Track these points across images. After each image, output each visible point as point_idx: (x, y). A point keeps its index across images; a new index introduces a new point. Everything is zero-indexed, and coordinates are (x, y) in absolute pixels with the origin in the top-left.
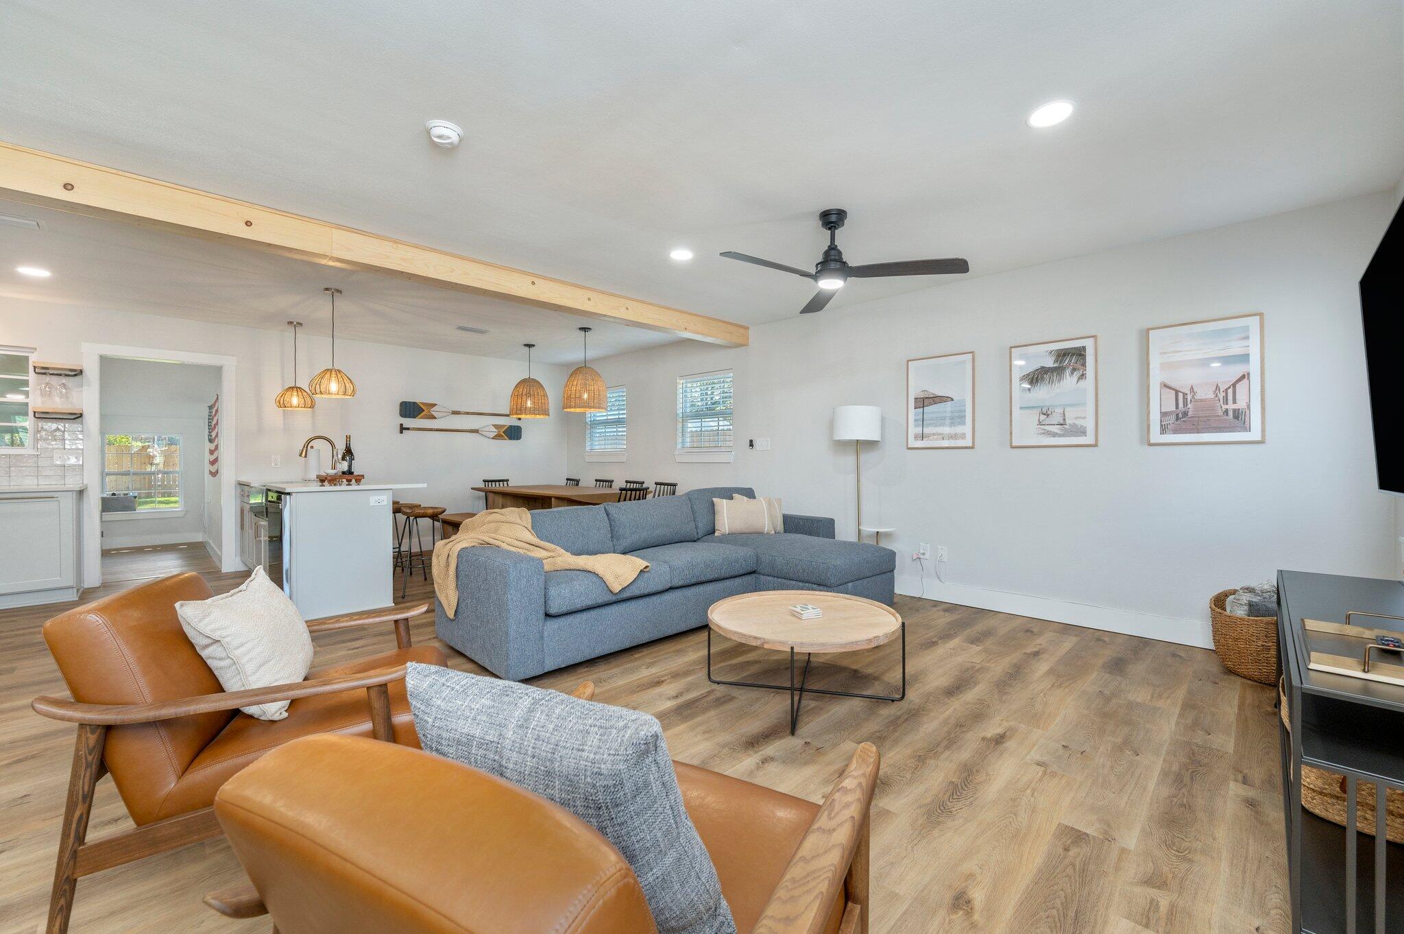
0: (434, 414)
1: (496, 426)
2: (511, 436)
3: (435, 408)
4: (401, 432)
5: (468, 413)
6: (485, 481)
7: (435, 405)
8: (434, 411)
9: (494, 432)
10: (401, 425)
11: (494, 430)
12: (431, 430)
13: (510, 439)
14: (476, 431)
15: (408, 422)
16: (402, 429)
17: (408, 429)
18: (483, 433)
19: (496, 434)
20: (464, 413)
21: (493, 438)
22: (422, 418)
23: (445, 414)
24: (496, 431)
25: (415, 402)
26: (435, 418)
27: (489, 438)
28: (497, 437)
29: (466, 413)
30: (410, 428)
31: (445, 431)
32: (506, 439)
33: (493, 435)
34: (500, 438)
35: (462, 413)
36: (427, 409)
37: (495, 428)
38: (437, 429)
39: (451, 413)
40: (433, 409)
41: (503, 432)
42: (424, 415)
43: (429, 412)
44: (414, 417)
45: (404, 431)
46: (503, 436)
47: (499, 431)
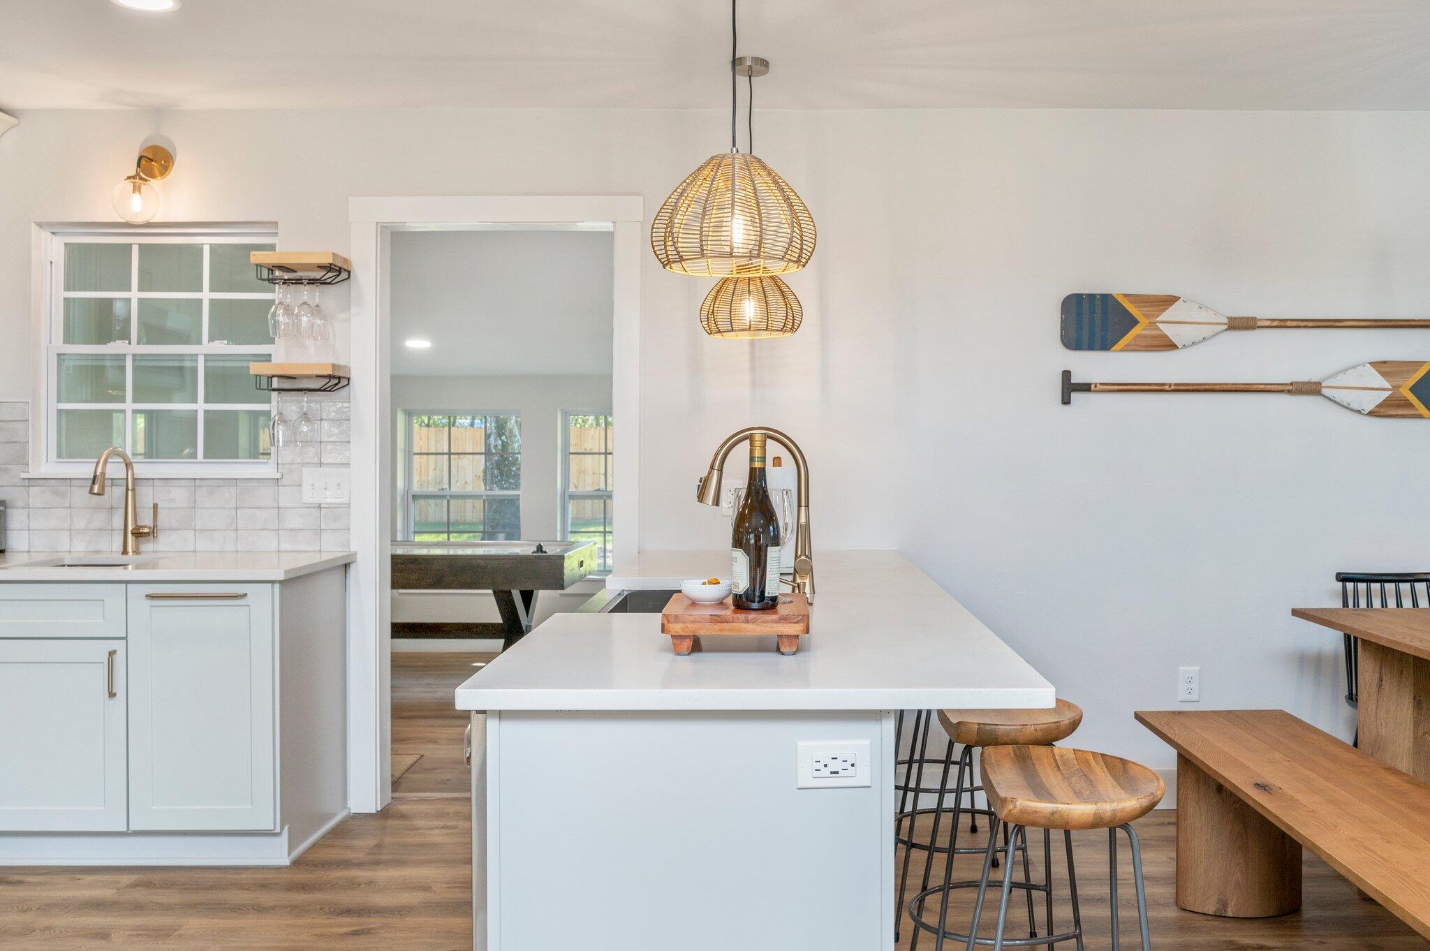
0: (1168, 330)
1: (1383, 367)
3: (1170, 314)
4: (1066, 401)
5: (1282, 324)
6: (1342, 579)
7: (1170, 300)
8: (1169, 323)
9: (1377, 388)
10: (1066, 375)
11: (1379, 381)
12: (1159, 389)
14: (1311, 389)
15: (1086, 365)
16: (1070, 388)
17: (1086, 388)
18: (1339, 395)
19: (1388, 394)
20: (1268, 323)
21: (1371, 414)
22: (1130, 348)
23: (1206, 331)
24: (1388, 386)
25: (1107, 295)
26: (1173, 346)
27: (1359, 412)
28: (1390, 408)
29: (1275, 324)
30: (1093, 387)
31: (1205, 391)
32: (1420, 417)
33: (1372, 400)
34: (1400, 412)
35: (1259, 324)
36: (1146, 316)
37: (1384, 374)
38: (1176, 387)
39: (1226, 327)
40: (1165, 316)
41: (1411, 389)
42: (1138, 336)
43: (1153, 325)
44: (1106, 346)
45: (1074, 396)
46: (1410, 405)
47: (1395, 387)
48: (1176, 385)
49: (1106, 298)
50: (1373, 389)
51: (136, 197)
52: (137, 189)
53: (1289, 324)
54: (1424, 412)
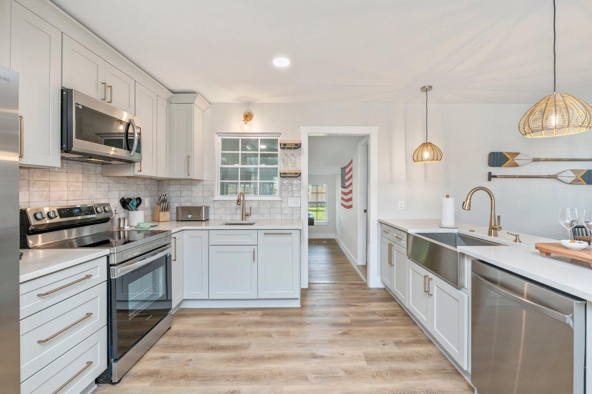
0: (517, 162)
1: (573, 171)
2: (589, 180)
3: (518, 157)
4: (489, 180)
5: (547, 160)
7: (518, 154)
8: (517, 160)
10: (490, 173)
11: (573, 175)
12: (515, 177)
13: (588, 183)
14: (555, 177)
15: (495, 171)
16: (491, 177)
17: (495, 177)
18: (562, 179)
19: (574, 179)
20: (543, 160)
21: (570, 183)
22: (507, 166)
23: (527, 162)
24: (575, 176)
25: (501, 152)
26: (518, 166)
27: (567, 183)
28: (575, 182)
29: (545, 160)
30: (497, 176)
31: (527, 177)
32: (583, 184)
33: (570, 180)
34: (578, 183)
35: (541, 160)
36: (511, 158)
37: (574, 173)
38: (519, 177)
39: (532, 161)
40: (516, 158)
41: (581, 177)
42: (509, 163)
43: (513, 160)
44: (500, 166)
45: (492, 179)
46: (580, 181)
47: (577, 176)
48: (519, 176)
49: (501, 153)
50: (571, 177)
51: (246, 125)
52: (246, 123)
53: (549, 160)
54: (584, 182)
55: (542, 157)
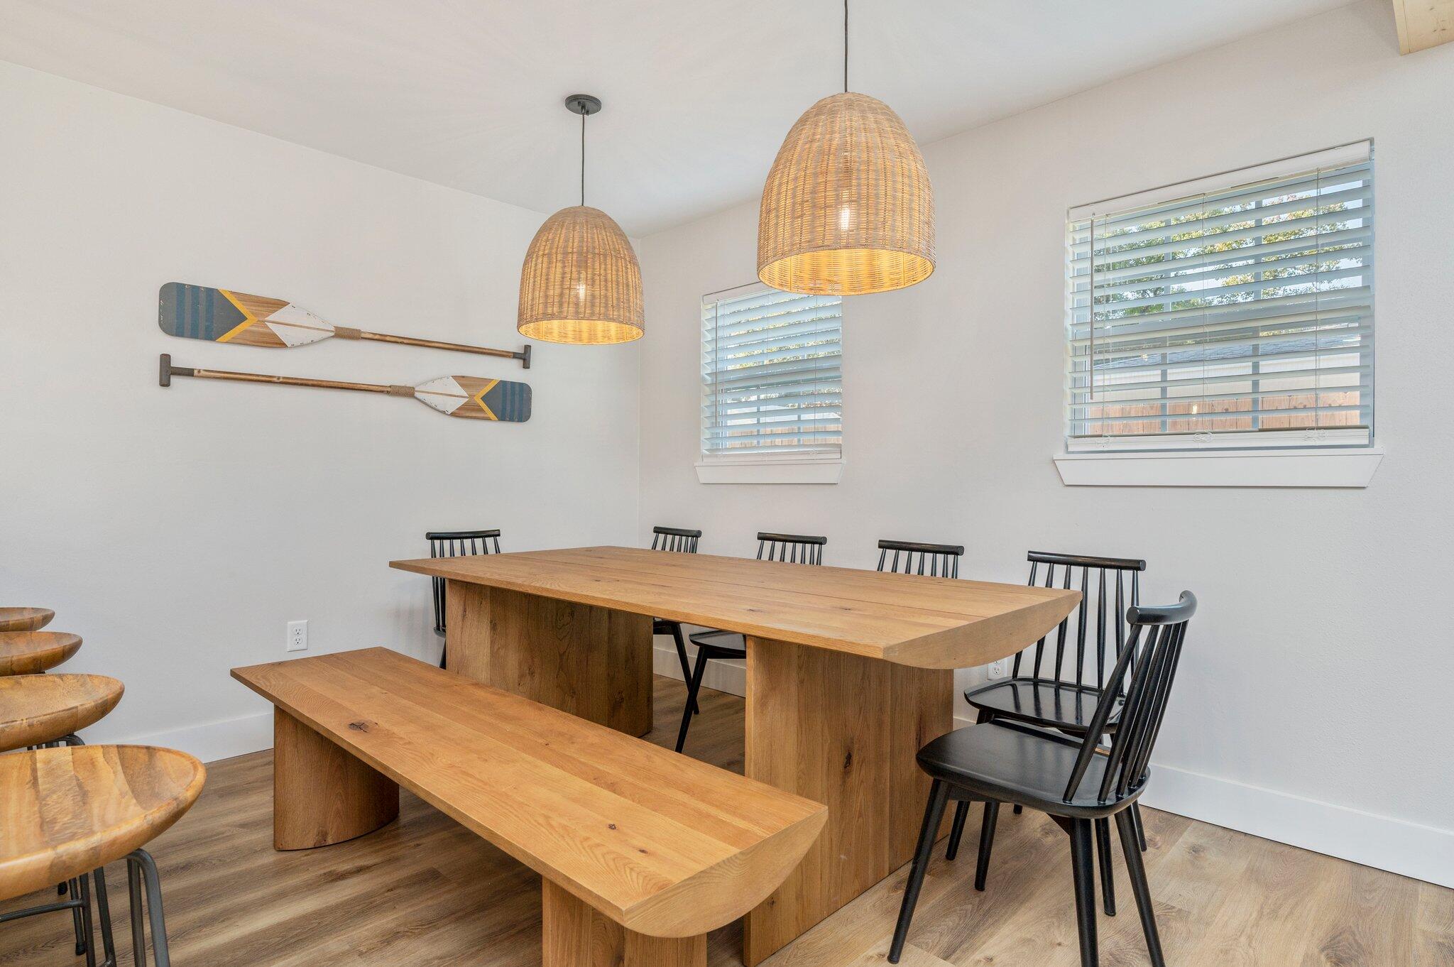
0: (277, 330)
1: (462, 380)
2: (504, 409)
3: (280, 315)
4: (165, 383)
5: (382, 339)
6: (432, 537)
7: (279, 304)
8: (278, 324)
9: (458, 397)
10: (165, 359)
11: (459, 391)
12: (266, 380)
13: (502, 418)
14: (407, 392)
15: (187, 352)
16: (169, 372)
17: (189, 373)
18: (428, 398)
19: (463, 401)
20: (371, 336)
21: (453, 414)
22: (238, 341)
23: (317, 335)
24: (465, 394)
25: (212, 290)
26: (282, 345)
27: (444, 412)
28: (467, 411)
29: (377, 337)
30: (196, 372)
31: (313, 386)
32: (488, 419)
33: (453, 405)
34: (474, 414)
35: (363, 335)
36: (255, 315)
37: (462, 385)
38: (285, 380)
39: (333, 334)
40: (272, 317)
41: (483, 398)
42: (246, 331)
43: (262, 323)
44: (210, 337)
45: (174, 379)
46: (482, 410)
47: (471, 396)
48: (284, 378)
49: (211, 292)
50: (455, 396)
53: (388, 339)
54: (492, 415)
55: (367, 327)
